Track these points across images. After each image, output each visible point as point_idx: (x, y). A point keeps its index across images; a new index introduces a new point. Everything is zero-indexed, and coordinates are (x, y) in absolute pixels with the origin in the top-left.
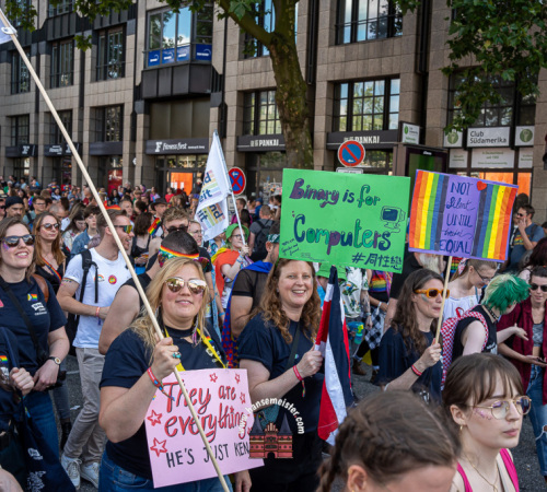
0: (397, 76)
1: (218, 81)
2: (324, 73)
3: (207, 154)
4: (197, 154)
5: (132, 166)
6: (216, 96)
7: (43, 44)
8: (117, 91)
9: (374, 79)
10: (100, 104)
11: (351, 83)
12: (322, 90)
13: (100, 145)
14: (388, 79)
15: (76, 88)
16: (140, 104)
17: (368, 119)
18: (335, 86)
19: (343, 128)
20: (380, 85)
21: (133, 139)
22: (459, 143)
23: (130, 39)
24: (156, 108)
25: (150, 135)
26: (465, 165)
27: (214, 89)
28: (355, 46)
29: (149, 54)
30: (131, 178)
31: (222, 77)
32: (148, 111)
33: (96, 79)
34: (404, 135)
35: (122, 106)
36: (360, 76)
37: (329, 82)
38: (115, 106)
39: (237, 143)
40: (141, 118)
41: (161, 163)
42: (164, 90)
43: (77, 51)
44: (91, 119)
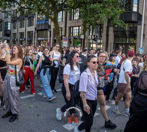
0: (80, 26)
1: (50, 27)
2: (68, 25)
3: (47, 40)
4: (46, 40)
5: (34, 43)
6: (49, 29)
7: (19, 20)
8: (32, 29)
9: (77, 26)
10: (29, 31)
11: (73, 27)
12: (68, 28)
13: (29, 39)
14: (79, 27)
15: (25, 28)
16: (36, 31)
17: (75, 34)
18: (70, 28)
19: (71, 35)
20: (78, 27)
21: (35, 37)
22: (91, 38)
23: (34, 19)
24: (39, 32)
25: (38, 37)
26: (92, 42)
27: (49, 28)
28: (73, 21)
29: (38, 22)
30: (34, 45)
31: (50, 26)
32: (37, 32)
33: (28, 26)
34: (81, 37)
35: (33, 31)
36: (74, 26)
37: (69, 27)
38: (32, 31)
39: (53, 38)
40: (36, 33)
41: (40, 42)
42: (40, 28)
43: (25, 21)
44: (27, 34)
